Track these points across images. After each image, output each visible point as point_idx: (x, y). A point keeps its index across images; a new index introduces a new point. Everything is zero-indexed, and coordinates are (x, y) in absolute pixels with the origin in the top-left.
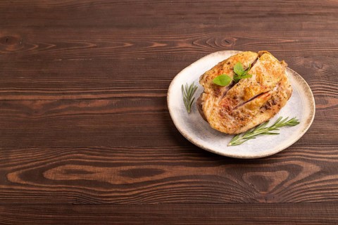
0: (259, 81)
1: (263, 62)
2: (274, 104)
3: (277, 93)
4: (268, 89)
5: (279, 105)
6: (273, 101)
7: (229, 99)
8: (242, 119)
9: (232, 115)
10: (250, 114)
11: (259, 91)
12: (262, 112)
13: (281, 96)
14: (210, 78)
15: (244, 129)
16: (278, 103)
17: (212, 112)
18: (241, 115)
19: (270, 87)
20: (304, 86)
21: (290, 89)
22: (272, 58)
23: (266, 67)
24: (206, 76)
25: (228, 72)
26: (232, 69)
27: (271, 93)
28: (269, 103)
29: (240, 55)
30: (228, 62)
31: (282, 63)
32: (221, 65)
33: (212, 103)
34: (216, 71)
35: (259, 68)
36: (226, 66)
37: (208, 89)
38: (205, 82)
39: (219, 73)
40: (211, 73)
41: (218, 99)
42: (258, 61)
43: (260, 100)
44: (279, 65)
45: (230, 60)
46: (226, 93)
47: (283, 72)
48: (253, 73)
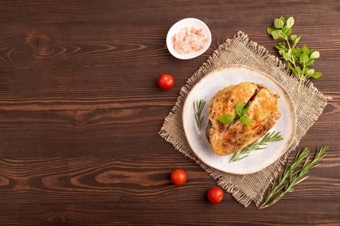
0: (255, 118)
1: (261, 99)
2: (265, 130)
3: (268, 121)
5: (268, 129)
6: (264, 128)
7: (230, 134)
8: (239, 145)
9: (231, 144)
10: (245, 140)
11: (254, 124)
12: (255, 137)
13: (271, 123)
14: (216, 114)
17: (216, 145)
18: (239, 142)
19: (263, 120)
21: (278, 115)
22: (268, 93)
23: (262, 103)
24: (213, 111)
25: (231, 111)
26: (235, 107)
27: (263, 124)
28: (261, 131)
29: (242, 90)
30: (231, 99)
31: (275, 96)
32: (226, 100)
33: (217, 138)
34: (222, 107)
35: (256, 106)
36: (230, 103)
37: (215, 125)
38: (213, 117)
39: (224, 110)
40: (217, 109)
41: (222, 134)
42: (256, 98)
43: (254, 132)
44: (273, 99)
45: (233, 97)
46: (228, 127)
47: (275, 104)
48: (251, 112)
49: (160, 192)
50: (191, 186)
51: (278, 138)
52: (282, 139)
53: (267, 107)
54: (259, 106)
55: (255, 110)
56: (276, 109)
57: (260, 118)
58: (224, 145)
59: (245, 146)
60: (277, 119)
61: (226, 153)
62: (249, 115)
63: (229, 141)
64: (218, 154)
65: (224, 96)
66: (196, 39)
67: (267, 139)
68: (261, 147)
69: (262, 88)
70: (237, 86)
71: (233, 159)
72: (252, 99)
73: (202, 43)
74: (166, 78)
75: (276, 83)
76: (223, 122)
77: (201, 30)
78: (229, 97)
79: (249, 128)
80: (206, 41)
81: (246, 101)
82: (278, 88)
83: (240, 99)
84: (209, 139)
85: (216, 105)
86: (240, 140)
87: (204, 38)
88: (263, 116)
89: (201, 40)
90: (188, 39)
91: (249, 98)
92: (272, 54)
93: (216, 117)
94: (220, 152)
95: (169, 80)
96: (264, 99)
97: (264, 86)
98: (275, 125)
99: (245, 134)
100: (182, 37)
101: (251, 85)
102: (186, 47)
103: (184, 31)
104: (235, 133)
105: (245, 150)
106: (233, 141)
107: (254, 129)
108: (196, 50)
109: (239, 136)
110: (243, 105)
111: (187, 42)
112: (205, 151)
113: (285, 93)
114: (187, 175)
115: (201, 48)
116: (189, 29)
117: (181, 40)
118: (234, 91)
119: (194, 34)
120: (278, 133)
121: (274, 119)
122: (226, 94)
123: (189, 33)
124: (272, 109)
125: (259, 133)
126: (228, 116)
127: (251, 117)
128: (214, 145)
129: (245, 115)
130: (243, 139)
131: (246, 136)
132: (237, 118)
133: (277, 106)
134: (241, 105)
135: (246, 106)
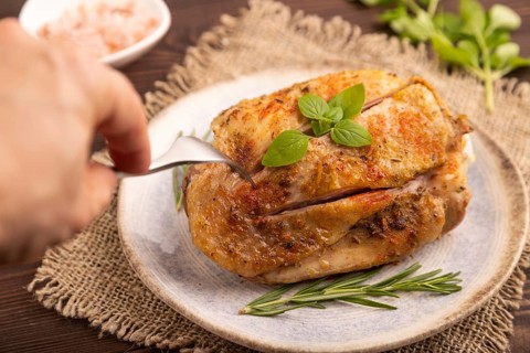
1: (400, 106)
2: (396, 227)
3: (416, 198)
4: (385, 182)
5: (412, 235)
6: (395, 217)
8: (289, 246)
9: (261, 227)
10: (314, 236)
11: (357, 175)
12: (355, 242)
13: (426, 211)
14: (240, 116)
15: (289, 275)
16: (410, 228)
18: (290, 234)
19: (394, 178)
20: (514, 203)
21: (459, 197)
22: (429, 97)
23: (403, 120)
24: (233, 110)
25: (291, 111)
27: (394, 194)
29: (348, 75)
30: (303, 86)
31: (457, 120)
34: (266, 101)
36: (293, 94)
38: (224, 123)
39: (270, 107)
40: (250, 105)
42: (388, 102)
44: (444, 124)
45: (313, 84)
51: (444, 287)
52: (459, 289)
53: (418, 141)
54: (390, 126)
69: (416, 82)
96: (414, 110)
113: (507, 165)
133: (457, 157)
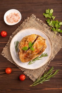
24: (20, 46)
25: (27, 45)
26: (28, 44)
27: (40, 50)
28: (39, 53)
29: (31, 37)
30: (27, 41)
31: (44, 39)
32: (25, 41)
33: (22, 56)
34: (24, 44)
35: (37, 43)
36: (26, 42)
37: (21, 51)
38: (20, 48)
39: (24, 45)
40: (22, 45)
41: (24, 54)
42: (37, 40)
43: (36, 53)
44: (43, 41)
45: (28, 40)
46: (26, 52)
47: (44, 42)
48: (34, 46)
49: (2, 77)
50: (14, 74)
51: (46, 55)
54: (38, 44)
55: (36, 45)
56: (45, 44)
57: (38, 48)
58: (25, 59)
59: (33, 58)
60: (45, 48)
61: (26, 61)
62: (34, 47)
63: (27, 57)
64: (23, 62)
65: (25, 40)
66: (15, 17)
67: (42, 56)
68: (40, 59)
69: (39, 36)
70: (30, 36)
71: (29, 64)
72: (35, 41)
73: (18, 19)
74: (3, 33)
75: (45, 34)
76: (24, 50)
77: (18, 14)
78: (26, 40)
79: (34, 52)
80: (19, 18)
81: (33, 42)
82: (46, 36)
83: (30, 41)
84: (19, 56)
85: (21, 43)
86: (31, 56)
87: (18, 17)
88: (40, 47)
89: (17, 18)
90: (12, 17)
91: (34, 41)
92: (45, 23)
93: (21, 48)
94: (23, 61)
95: (5, 33)
96: (40, 41)
97: (40, 35)
98: (45, 51)
99: (33, 54)
100: (10, 17)
101: (35, 35)
102: (12, 20)
103: (11, 14)
104: (29, 54)
105: (34, 60)
106: (29, 57)
107: (36, 52)
108: (16, 22)
109: (30, 55)
110: (32, 43)
111: (12, 18)
112: (18, 61)
114: (12, 70)
115: (17, 21)
116: (13, 14)
117: (10, 18)
118: (29, 38)
119: (14, 15)
120: (46, 53)
121: (44, 48)
122: (26, 39)
123: (13, 15)
124: (43, 44)
125: (39, 54)
126: (26, 47)
127: (35, 47)
128: (21, 59)
129: (32, 47)
130: (32, 56)
131: (33, 55)
132: (29, 48)
134: (31, 43)
135: (33, 43)
